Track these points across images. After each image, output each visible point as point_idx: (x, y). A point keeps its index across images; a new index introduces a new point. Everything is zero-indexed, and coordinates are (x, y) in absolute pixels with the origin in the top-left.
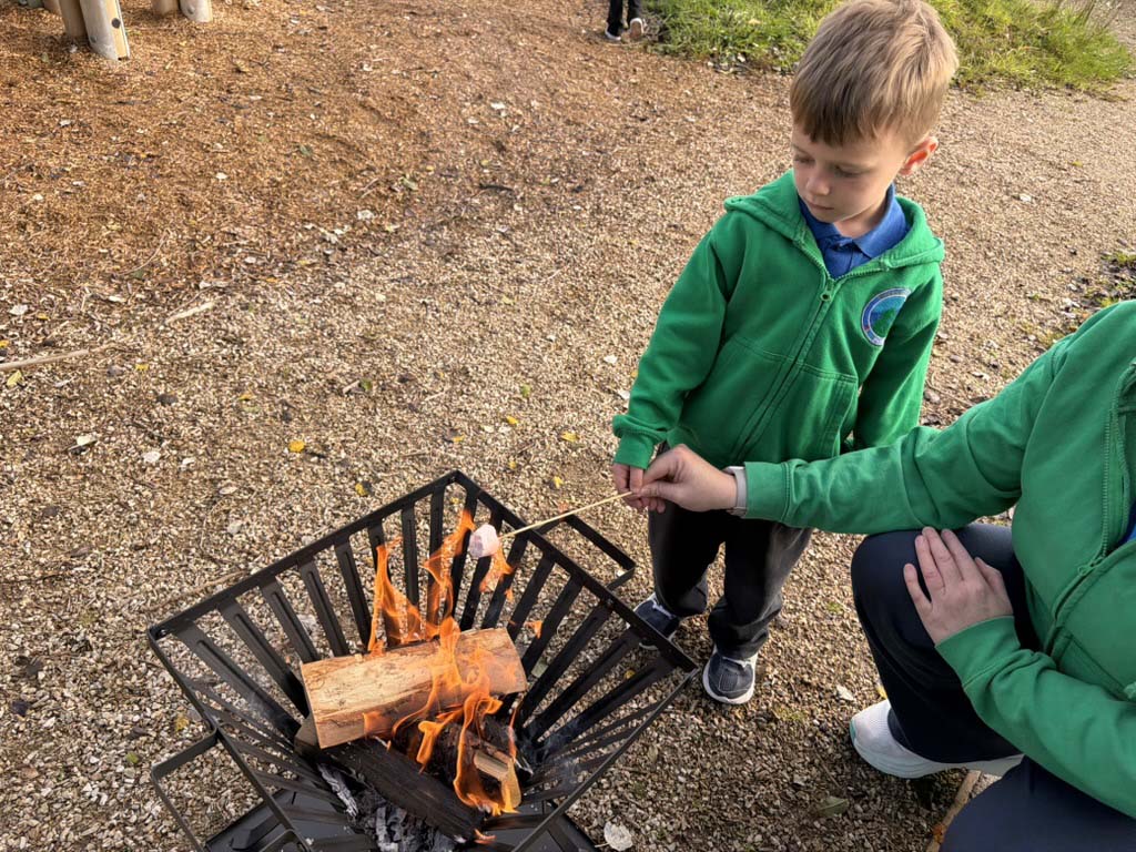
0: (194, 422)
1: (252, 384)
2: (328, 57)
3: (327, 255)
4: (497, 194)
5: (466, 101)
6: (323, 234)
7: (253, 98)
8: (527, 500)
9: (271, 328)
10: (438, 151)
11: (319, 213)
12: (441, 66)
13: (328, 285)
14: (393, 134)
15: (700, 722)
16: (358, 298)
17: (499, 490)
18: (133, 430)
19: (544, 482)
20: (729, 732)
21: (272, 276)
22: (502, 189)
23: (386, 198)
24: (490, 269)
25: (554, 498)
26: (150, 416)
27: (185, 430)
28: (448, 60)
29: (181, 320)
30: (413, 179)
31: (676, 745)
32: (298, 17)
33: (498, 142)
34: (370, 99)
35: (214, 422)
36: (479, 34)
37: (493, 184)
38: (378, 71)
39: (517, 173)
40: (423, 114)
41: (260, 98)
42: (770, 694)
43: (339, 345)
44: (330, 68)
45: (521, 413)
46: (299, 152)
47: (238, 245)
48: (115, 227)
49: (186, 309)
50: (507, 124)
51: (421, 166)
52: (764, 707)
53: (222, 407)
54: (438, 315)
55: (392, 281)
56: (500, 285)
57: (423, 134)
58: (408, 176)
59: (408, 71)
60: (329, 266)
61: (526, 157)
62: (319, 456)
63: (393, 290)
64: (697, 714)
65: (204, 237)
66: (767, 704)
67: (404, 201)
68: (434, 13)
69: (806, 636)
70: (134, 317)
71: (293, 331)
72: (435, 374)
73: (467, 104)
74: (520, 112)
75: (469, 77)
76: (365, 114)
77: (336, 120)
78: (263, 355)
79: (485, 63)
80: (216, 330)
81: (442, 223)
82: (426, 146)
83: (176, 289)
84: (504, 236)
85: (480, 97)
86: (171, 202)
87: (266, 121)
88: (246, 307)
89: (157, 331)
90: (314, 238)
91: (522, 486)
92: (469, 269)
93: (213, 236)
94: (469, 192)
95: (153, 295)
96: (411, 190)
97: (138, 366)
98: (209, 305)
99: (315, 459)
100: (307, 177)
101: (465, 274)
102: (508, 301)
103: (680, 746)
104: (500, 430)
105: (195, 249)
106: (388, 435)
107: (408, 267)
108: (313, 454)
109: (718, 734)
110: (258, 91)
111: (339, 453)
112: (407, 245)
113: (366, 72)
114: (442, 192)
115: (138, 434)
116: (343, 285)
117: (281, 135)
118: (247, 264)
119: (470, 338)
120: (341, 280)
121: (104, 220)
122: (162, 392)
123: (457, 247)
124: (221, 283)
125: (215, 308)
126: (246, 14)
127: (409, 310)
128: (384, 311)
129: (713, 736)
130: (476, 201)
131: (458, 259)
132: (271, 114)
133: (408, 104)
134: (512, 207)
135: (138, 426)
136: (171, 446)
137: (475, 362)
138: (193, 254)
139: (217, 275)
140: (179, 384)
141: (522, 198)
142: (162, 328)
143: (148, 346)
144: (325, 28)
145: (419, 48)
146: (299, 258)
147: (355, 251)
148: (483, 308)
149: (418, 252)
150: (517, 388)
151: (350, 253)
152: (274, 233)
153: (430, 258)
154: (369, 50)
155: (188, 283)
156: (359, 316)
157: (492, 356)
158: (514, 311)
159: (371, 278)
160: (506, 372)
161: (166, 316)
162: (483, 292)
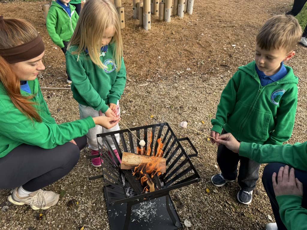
0: (134, 107)
1: (148, 102)
2: (194, 31)
3: (176, 77)
4: (225, 67)
5: (225, 43)
6: (177, 73)
7: (173, 40)
8: (198, 141)
9: (157, 91)
10: (213, 55)
11: (178, 68)
12: (222, 35)
13: (173, 83)
14: (203, 51)
15: (222, 207)
16: (178, 88)
17: (192, 137)
18: (123, 106)
19: (205, 138)
20: (229, 213)
21: (162, 80)
22: (227, 66)
23: (195, 66)
24: (214, 86)
25: (206, 143)
26: (127, 104)
27: (132, 108)
28: (224, 33)
29: (140, 86)
30: (204, 62)
31: (213, 210)
32: (191, 22)
33: (230, 54)
34: (200, 42)
35: (138, 108)
36: (236, 27)
37: (225, 65)
38: (205, 35)
39: (232, 63)
40: (213, 46)
41: (174, 40)
42: (246, 209)
43: (170, 97)
44: (194, 34)
45: (206, 121)
46: (179, 53)
47: (158, 72)
48: (135, 65)
49: (142, 84)
50: (234, 50)
51: (207, 59)
52: (242, 211)
53: (141, 105)
54: (195, 94)
55: (188, 85)
56: (215, 90)
57: (210, 51)
58: (203, 61)
59: (213, 36)
60: (175, 80)
61: (237, 59)
62: (156, 120)
63: (187, 87)
64: (222, 205)
65: (151, 70)
66: (243, 211)
67: (199, 67)
68: (226, 21)
69: (265, 199)
70: (131, 84)
71: (161, 93)
72: (189, 108)
73: (225, 44)
74: (239, 47)
75: (228, 38)
76: (198, 46)
77: (190, 46)
78: (153, 96)
79: (234, 34)
80: (146, 90)
81: (207, 73)
82: (210, 54)
83: (142, 80)
84: (222, 78)
85: (230, 43)
86: (147, 62)
87: (174, 45)
88: (154, 86)
89: (135, 88)
90: (175, 73)
91: (199, 138)
92: (209, 85)
93: (153, 70)
94: (217, 66)
95: (137, 81)
96: (202, 64)
97: (129, 94)
98: (147, 84)
99: (154, 120)
100: (178, 59)
101: (207, 86)
102: (215, 94)
103: (214, 211)
104: (199, 124)
105: (149, 72)
106: (172, 119)
107: (193, 82)
108: (154, 119)
109: (225, 212)
110: (175, 38)
111: (160, 120)
112: (196, 77)
113: (202, 35)
114: (210, 66)
115: (123, 107)
116: (176, 84)
117: (176, 49)
118: (158, 77)
119: (201, 101)
120: (176, 83)
121: (133, 64)
122: (131, 100)
123: (208, 79)
124: (151, 80)
125: (148, 85)
126: (179, 21)
127: (189, 92)
128: (183, 92)
129: (224, 212)
130: (218, 69)
131: (207, 82)
132: (176, 44)
133: (209, 44)
134: (227, 71)
135: (124, 106)
136: (128, 111)
137: (200, 106)
138: (148, 73)
139: (151, 78)
140: (135, 99)
141: (231, 69)
142: (136, 87)
143: (132, 90)
144: (196, 24)
145: (218, 30)
146: (170, 77)
147: (183, 77)
148: (208, 95)
149: (197, 79)
150: (208, 115)
151: (181, 78)
152: (166, 71)
153: (200, 81)
154: (205, 30)
155: (145, 79)
156: (177, 92)
157: (205, 106)
158: (215, 97)
159: (184, 84)
160: (207, 110)
161: (137, 85)
162: (210, 91)
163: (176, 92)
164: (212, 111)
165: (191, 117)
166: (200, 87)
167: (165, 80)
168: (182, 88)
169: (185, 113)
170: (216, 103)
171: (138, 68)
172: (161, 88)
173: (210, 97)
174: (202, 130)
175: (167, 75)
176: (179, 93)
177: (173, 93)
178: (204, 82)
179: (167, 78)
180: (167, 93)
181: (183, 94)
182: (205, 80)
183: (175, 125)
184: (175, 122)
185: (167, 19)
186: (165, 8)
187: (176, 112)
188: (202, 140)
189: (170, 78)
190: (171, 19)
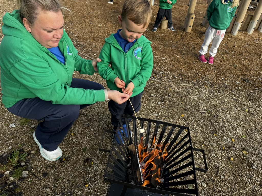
3: (222, 87)
7: (232, 52)
13: (217, 92)
16: (221, 98)
19: (228, 157)
21: (207, 86)
27: (167, 102)
41: (234, 53)
45: (237, 140)
47: (205, 78)
48: (186, 66)
49: (186, 84)
53: (177, 102)
55: (232, 98)
65: (200, 74)
70: (176, 81)
71: (201, 97)
78: (192, 98)
80: (187, 90)
83: (187, 80)
86: (199, 65)
87: (232, 57)
90: (222, 83)
91: (222, 153)
97: (170, 89)
99: (184, 120)
101: (252, 105)
104: (228, 140)
106: (201, 125)
110: (235, 51)
111: (189, 121)
112: (243, 93)
116: (220, 94)
117: (232, 61)
118: (204, 82)
121: (185, 64)
122: (169, 95)
124: (196, 83)
125: (191, 86)
132: (234, 57)
135: (162, 98)
136: (163, 103)
138: (195, 76)
139: (197, 81)
140: (173, 95)
142: (179, 85)
143: (174, 87)
147: (229, 89)
149: (244, 96)
150: (242, 135)
157: (241, 124)
158: (257, 119)
159: (228, 95)
160: (242, 130)
161: (181, 84)
162: (253, 111)
163: (216, 101)
164: (247, 132)
165: (222, 130)
166: (244, 104)
167: (210, 86)
168: (224, 99)
169: (217, 124)
170: (256, 126)
171: (188, 69)
172: (203, 93)
173: (251, 117)
174: (228, 147)
175: (214, 82)
176: (219, 103)
177: (213, 101)
178: (250, 101)
179: (213, 85)
180: (207, 99)
181: (223, 105)
182: (252, 99)
183: (202, 132)
184: (204, 128)
185: (233, 32)
186: (235, 22)
187: (209, 120)
188: (224, 157)
189: (215, 86)
190: (239, 33)
